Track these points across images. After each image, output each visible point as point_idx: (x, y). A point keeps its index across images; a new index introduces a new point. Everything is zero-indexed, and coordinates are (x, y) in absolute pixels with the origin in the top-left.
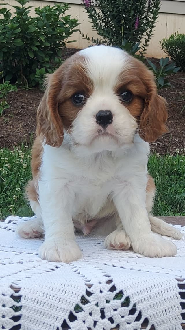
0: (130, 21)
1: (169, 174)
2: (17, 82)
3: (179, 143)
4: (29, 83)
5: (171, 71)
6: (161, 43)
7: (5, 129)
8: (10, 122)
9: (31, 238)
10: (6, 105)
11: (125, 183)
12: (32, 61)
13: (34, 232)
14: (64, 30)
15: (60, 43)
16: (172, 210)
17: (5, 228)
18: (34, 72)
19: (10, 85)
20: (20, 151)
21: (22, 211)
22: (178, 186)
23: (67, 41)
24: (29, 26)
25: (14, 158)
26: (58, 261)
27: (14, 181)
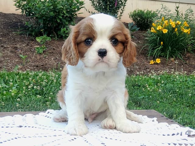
0: (112, 3)
1: (133, 86)
2: (51, 35)
3: (139, 69)
4: (57, 36)
5: (134, 30)
6: (129, 14)
7: (44, 61)
8: (47, 57)
9: (60, 122)
10: (45, 48)
11: (113, 92)
12: (59, 24)
13: (61, 118)
14: (76, 7)
15: (74, 14)
16: (135, 105)
17: (46, 116)
18: (60, 30)
19: (47, 37)
20: (53, 73)
21: (54, 106)
22: (138, 92)
23: (78, 13)
24: (57, 5)
25: (49, 76)
26: (75, 135)
27: (50, 89)
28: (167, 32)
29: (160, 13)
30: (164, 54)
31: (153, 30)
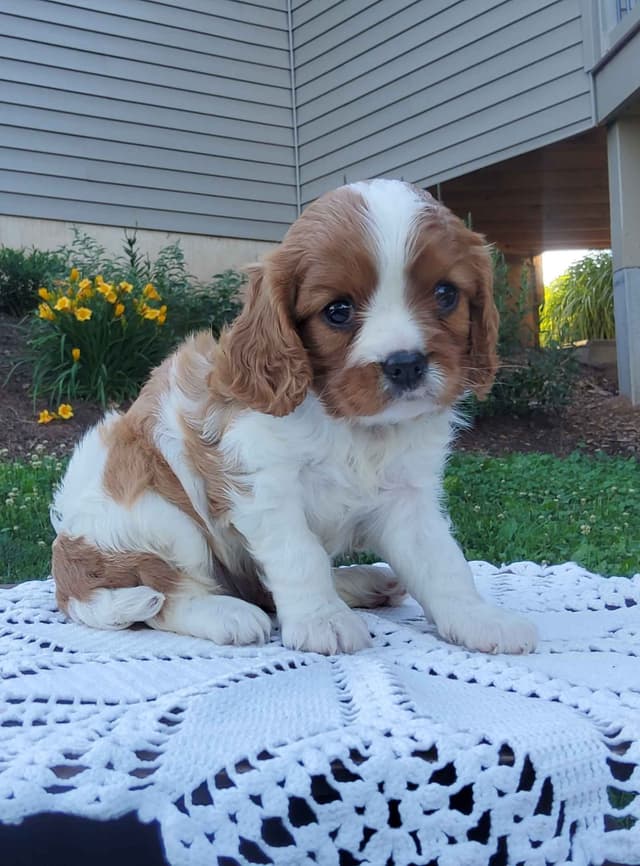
28: (88, 318)
29: (70, 258)
30: (87, 389)
31: (43, 312)
